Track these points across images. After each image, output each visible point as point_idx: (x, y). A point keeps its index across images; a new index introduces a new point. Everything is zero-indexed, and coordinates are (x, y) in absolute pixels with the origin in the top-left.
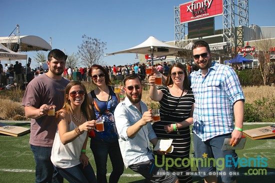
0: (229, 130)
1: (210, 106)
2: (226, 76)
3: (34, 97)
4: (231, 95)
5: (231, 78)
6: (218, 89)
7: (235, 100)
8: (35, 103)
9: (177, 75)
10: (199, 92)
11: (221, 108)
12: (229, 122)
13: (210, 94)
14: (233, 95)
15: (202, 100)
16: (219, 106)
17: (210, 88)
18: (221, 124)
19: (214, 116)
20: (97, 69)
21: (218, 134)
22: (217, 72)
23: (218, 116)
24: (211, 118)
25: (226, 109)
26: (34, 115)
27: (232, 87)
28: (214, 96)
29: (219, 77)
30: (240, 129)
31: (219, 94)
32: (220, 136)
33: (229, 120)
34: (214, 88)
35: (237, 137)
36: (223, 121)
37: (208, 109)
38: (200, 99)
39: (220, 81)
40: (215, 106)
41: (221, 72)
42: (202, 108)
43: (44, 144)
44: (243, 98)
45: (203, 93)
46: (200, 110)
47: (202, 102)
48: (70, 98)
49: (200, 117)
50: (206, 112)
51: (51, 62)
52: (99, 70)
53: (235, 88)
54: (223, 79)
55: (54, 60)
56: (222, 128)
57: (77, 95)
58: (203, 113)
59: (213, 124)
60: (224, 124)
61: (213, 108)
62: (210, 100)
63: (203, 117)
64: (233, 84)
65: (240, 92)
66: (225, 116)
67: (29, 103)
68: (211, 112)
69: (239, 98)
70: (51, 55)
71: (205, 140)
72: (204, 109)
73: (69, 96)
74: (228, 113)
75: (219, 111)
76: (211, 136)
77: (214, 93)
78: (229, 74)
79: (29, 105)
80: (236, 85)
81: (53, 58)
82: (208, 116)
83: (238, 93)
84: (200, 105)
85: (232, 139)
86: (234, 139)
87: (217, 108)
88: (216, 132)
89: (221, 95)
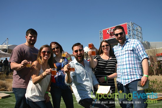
0: (140, 77)
1: (128, 62)
2: (137, 44)
3: (17, 57)
4: (140, 56)
5: (140, 46)
6: (132, 52)
7: (143, 58)
8: (18, 60)
9: (105, 47)
10: (120, 55)
11: (134, 64)
12: (140, 72)
13: (127, 55)
14: (141, 56)
15: (122, 59)
16: (133, 62)
17: (127, 52)
18: (134, 73)
19: (130, 68)
20: (54, 44)
21: (133, 80)
22: (130, 43)
23: (132, 68)
24: (128, 70)
25: (137, 64)
26: (16, 68)
27: (140, 51)
28: (130, 56)
29: (132, 45)
30: (147, 76)
31: (132, 55)
32: (134, 81)
33: (139, 71)
34: (129, 52)
35: (145, 81)
36: (136, 72)
37: (126, 64)
38: (121, 60)
39: (133, 47)
40: (130, 62)
41: (133, 42)
42: (123, 64)
43: (22, 86)
44: (147, 57)
45: (123, 56)
46: (121, 66)
47: (122, 61)
48: (42, 55)
49: (122, 70)
50: (125, 67)
51: (28, 36)
52: (55, 45)
53: (142, 52)
54: (135, 46)
55: (30, 35)
56: (136, 76)
57: (46, 54)
58: (123, 68)
59: (130, 74)
60: (136, 73)
61: (129, 64)
62: (127, 59)
63: (123, 70)
64: (141, 49)
65: (145, 53)
66: (136, 69)
67: (14, 60)
68: (128, 66)
69: (145, 57)
70: (28, 32)
71: (125, 85)
72: (123, 65)
73: (41, 54)
74: (138, 67)
75: (133, 66)
76: (129, 82)
77: (130, 55)
78: (138, 43)
79: (13, 62)
80: (143, 50)
81: (29, 34)
82: (127, 69)
83: (144, 54)
84: (121, 63)
85: (142, 82)
86: (143, 82)
87: (132, 64)
88: (132, 79)
89: (134, 56)
